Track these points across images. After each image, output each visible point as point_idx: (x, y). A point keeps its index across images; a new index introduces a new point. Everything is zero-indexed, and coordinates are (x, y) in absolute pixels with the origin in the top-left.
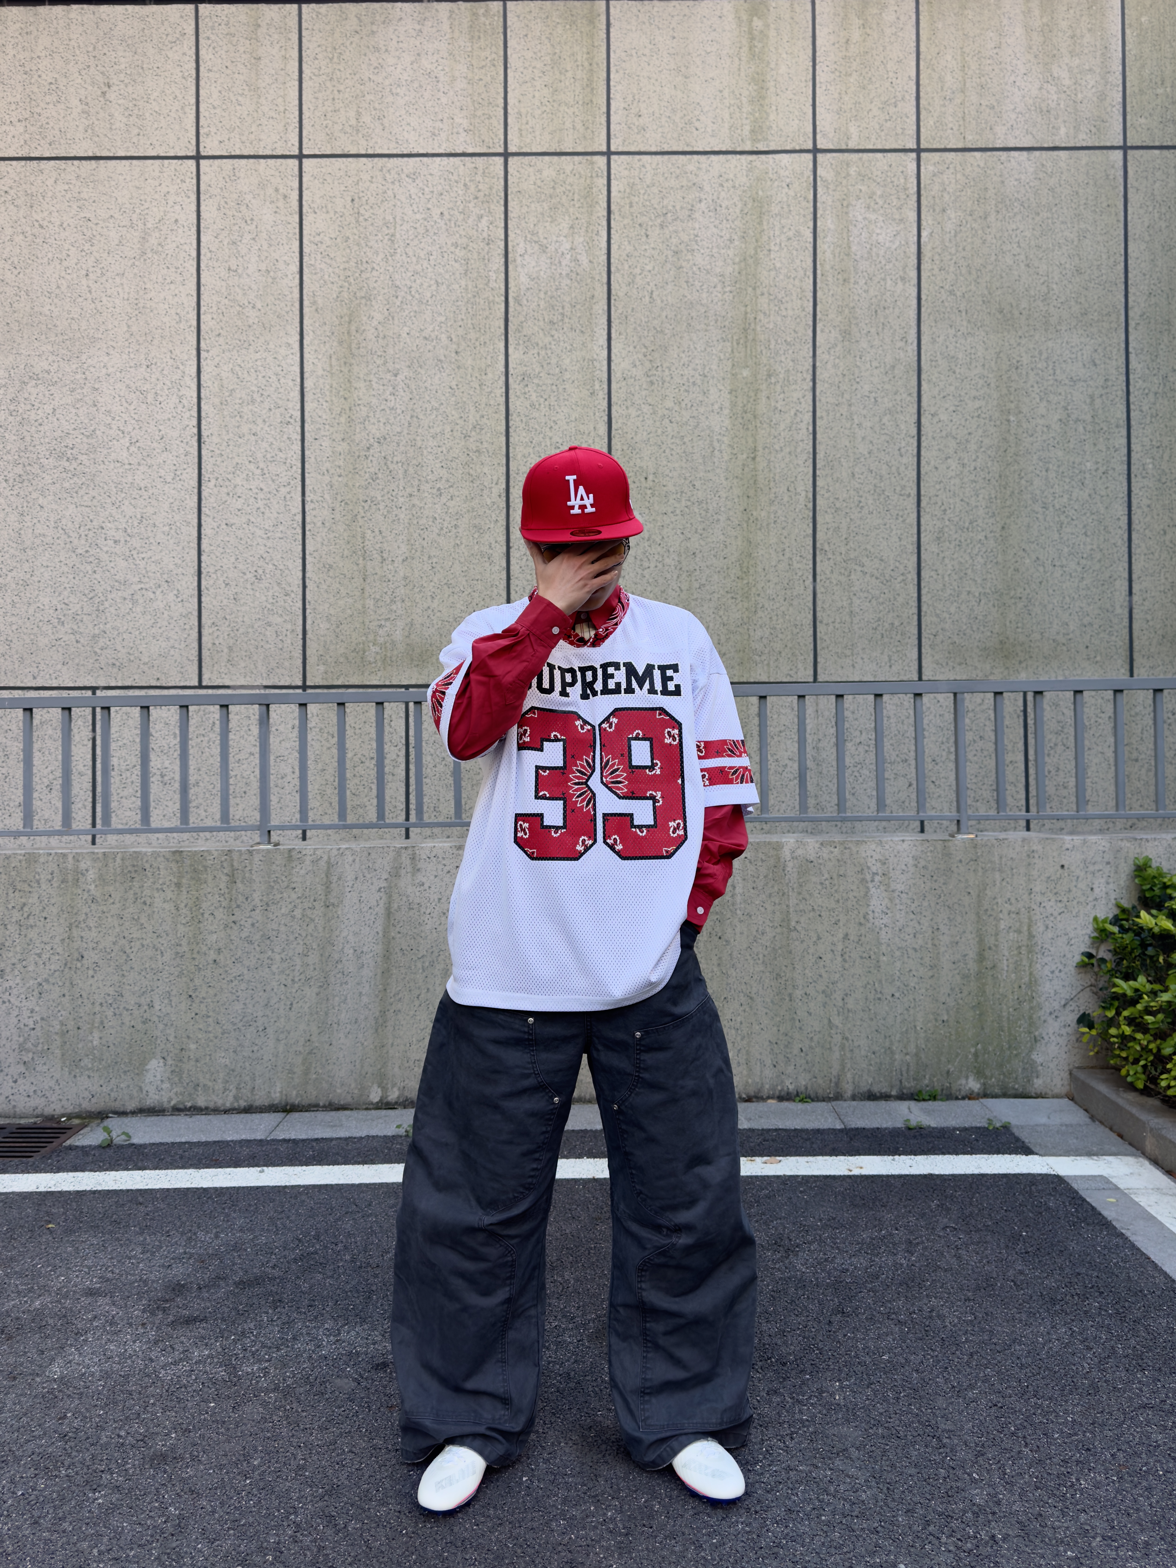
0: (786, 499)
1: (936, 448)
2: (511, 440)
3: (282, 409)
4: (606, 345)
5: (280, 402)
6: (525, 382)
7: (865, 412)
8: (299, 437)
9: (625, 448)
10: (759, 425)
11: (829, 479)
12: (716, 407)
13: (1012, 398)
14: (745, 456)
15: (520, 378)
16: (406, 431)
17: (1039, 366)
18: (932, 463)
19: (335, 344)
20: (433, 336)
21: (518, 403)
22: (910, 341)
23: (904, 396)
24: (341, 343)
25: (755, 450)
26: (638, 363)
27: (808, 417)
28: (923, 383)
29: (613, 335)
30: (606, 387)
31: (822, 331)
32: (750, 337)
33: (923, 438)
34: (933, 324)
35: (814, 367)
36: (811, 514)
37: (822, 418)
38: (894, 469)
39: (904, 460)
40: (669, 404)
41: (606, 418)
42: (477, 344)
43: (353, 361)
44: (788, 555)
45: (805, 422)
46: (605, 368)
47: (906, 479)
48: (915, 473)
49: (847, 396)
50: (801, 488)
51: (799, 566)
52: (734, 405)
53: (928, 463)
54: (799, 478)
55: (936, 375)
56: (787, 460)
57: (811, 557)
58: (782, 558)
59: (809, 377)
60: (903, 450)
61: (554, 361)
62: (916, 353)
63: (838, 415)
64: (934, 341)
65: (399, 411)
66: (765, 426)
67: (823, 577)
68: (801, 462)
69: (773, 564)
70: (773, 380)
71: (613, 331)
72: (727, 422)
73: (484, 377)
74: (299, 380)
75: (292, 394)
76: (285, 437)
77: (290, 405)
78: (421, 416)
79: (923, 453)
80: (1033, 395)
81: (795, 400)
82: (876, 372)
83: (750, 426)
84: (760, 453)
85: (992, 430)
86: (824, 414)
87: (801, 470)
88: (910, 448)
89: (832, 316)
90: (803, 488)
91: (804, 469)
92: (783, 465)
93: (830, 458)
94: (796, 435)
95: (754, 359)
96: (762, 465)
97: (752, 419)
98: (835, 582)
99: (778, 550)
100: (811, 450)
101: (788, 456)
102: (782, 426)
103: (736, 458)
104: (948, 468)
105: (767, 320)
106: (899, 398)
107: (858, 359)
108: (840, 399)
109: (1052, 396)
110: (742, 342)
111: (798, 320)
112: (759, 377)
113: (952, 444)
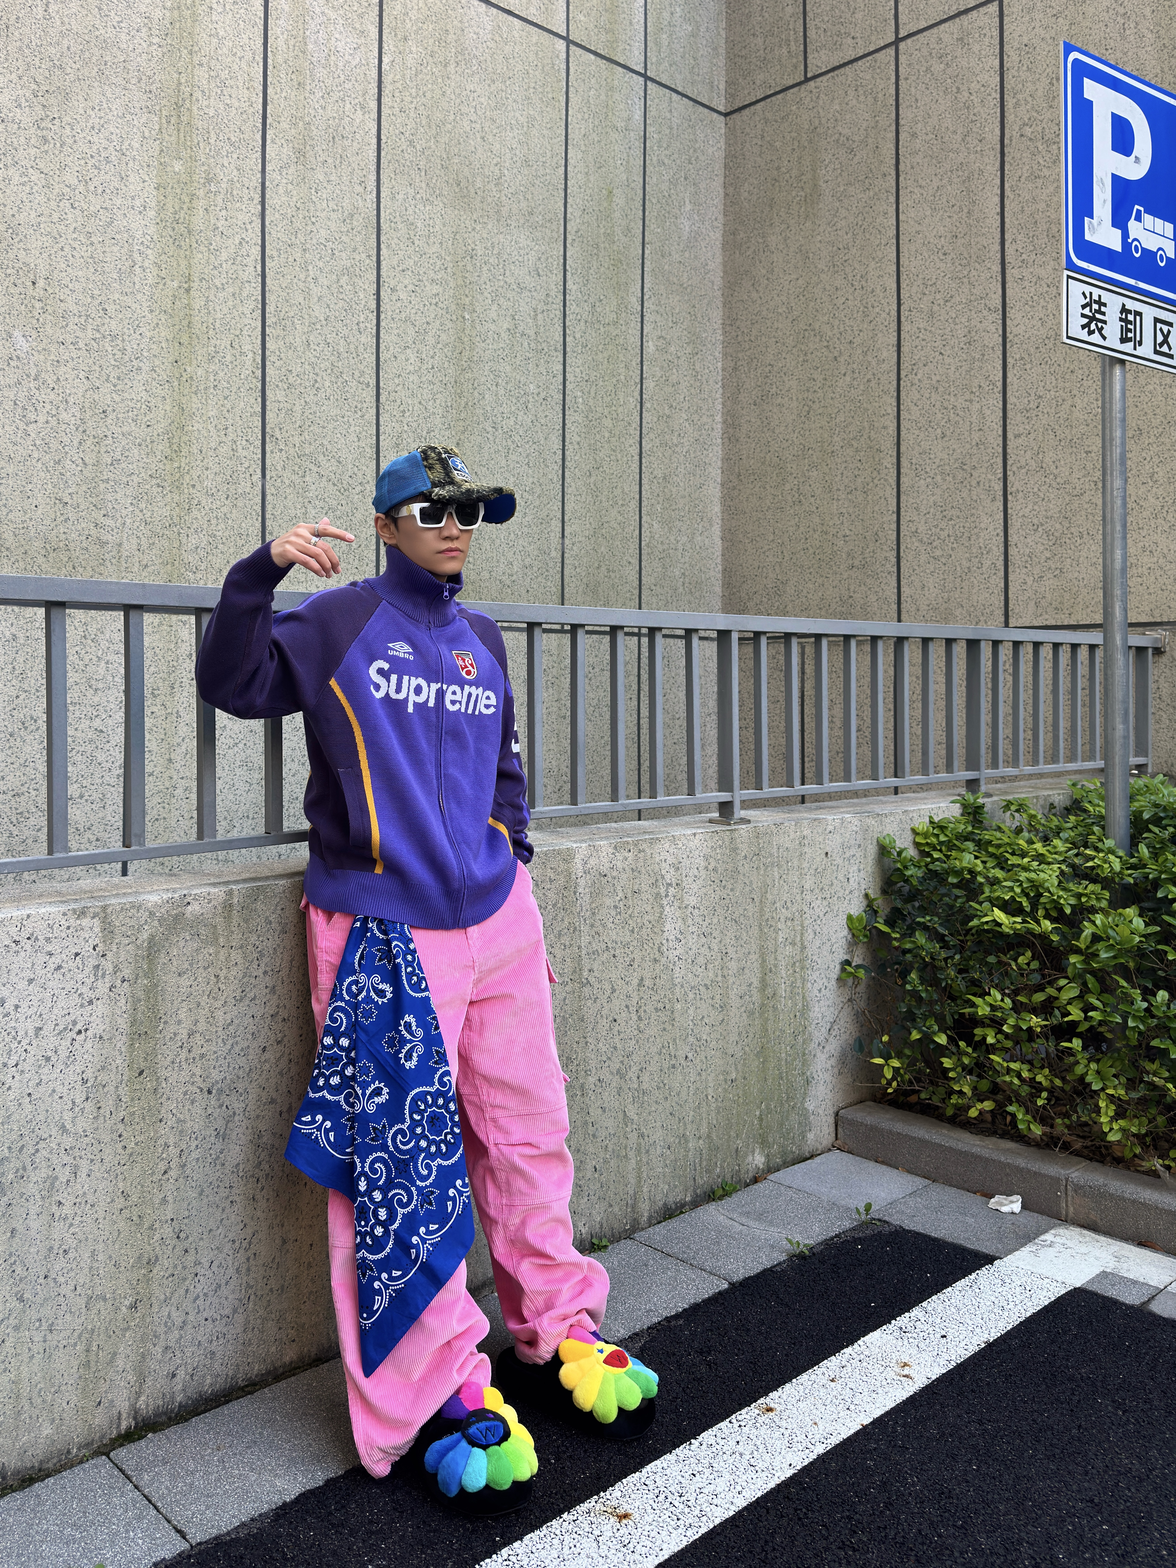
0: (229, 358)
1: (396, 331)
7: (321, 264)
10: (194, 245)
11: (281, 343)
12: (137, 203)
13: (467, 292)
14: (175, 284)
17: (491, 261)
18: (392, 349)
22: (369, 189)
23: (364, 256)
25: (189, 279)
27: (256, 251)
28: (382, 246)
31: (273, 141)
32: (184, 119)
33: (382, 316)
34: (393, 176)
35: (263, 184)
36: (259, 385)
37: (272, 257)
38: (352, 346)
39: (363, 339)
40: (71, 178)
44: (231, 436)
45: (252, 257)
47: (365, 363)
48: (374, 358)
49: (301, 237)
50: (246, 348)
51: (245, 453)
52: (162, 208)
53: (388, 349)
54: (245, 332)
55: (396, 240)
56: (230, 304)
57: (259, 443)
58: (224, 439)
59: (257, 198)
60: (362, 325)
62: (375, 206)
63: (291, 259)
64: (393, 198)
66: (202, 248)
67: (274, 474)
68: (247, 312)
69: (213, 445)
70: (213, 188)
72: (152, 230)
79: (382, 334)
80: (486, 294)
81: (239, 223)
82: (334, 216)
83: (183, 243)
84: (195, 285)
85: (449, 325)
86: (275, 254)
87: (247, 321)
88: (369, 325)
89: (285, 125)
90: (250, 347)
91: (250, 321)
92: (225, 310)
93: (282, 314)
94: (241, 273)
95: (189, 151)
96: (198, 303)
97: (186, 234)
98: (287, 482)
99: (219, 426)
100: (260, 298)
101: (231, 299)
102: (224, 256)
103: (165, 284)
104: (407, 360)
105: (205, 103)
106: (358, 258)
107: (313, 191)
108: (293, 238)
109: (502, 300)
110: (173, 121)
111: (244, 116)
112: (196, 177)
113: (411, 331)
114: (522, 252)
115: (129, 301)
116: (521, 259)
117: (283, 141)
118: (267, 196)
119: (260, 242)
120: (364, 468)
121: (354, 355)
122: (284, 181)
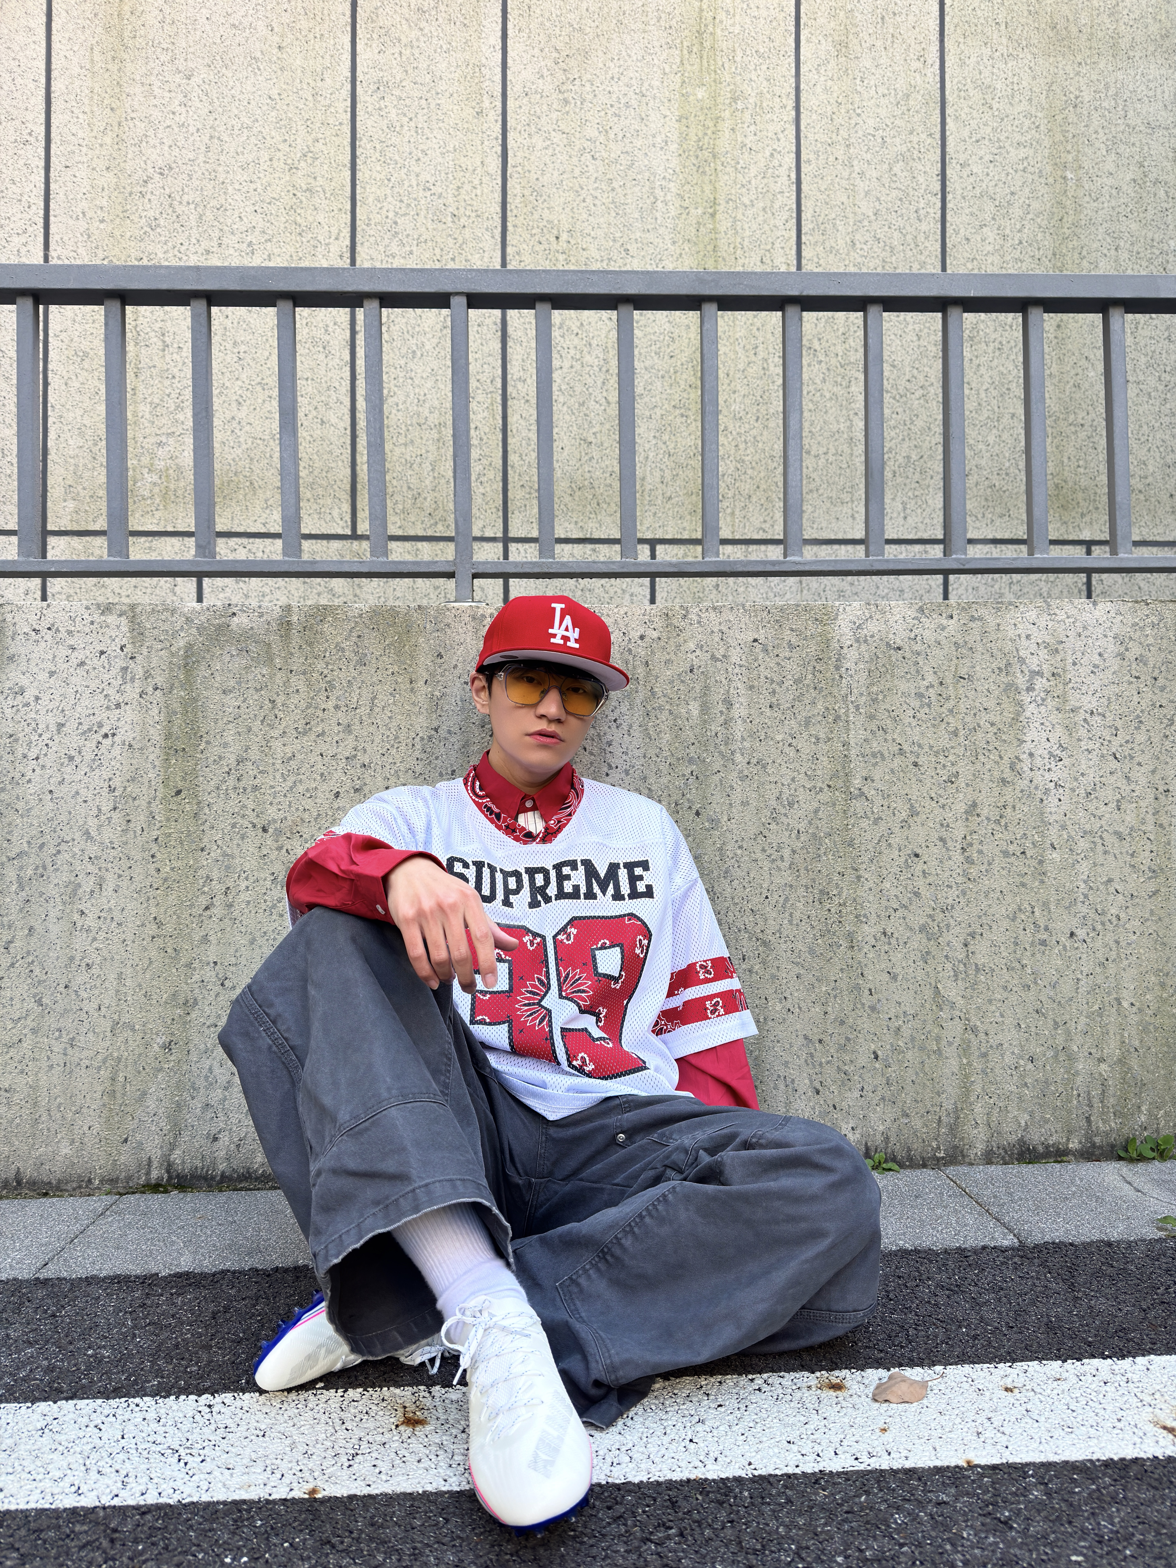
1: (967, 211)
2: (359, 175)
3: (17, 123)
4: (499, 46)
5: (15, 113)
6: (379, 94)
7: (869, 156)
8: (42, 163)
9: (527, 192)
10: (719, 168)
11: (820, 249)
12: (659, 139)
13: (1069, 148)
14: (700, 211)
15: (373, 87)
16: (201, 158)
17: (1105, 104)
18: (962, 231)
19: (99, 30)
20: (246, 23)
21: (370, 123)
22: (930, 62)
23: (923, 136)
24: (107, 29)
25: (715, 202)
26: (545, 72)
27: (790, 160)
28: (948, 120)
29: (510, 32)
30: (499, 104)
31: (808, 41)
32: (707, 44)
33: (949, 197)
34: (962, 40)
35: (798, 88)
37: (809, 161)
38: (909, 237)
39: (924, 227)
40: (591, 131)
41: (499, 149)
42: (311, 36)
43: (126, 56)
44: (762, 355)
45: (786, 167)
46: (498, 78)
48: (938, 246)
49: (843, 133)
52: (684, 137)
53: (957, 233)
54: (777, 245)
55: (967, 110)
56: (760, 219)
58: (753, 358)
59: (791, 104)
60: (921, 212)
61: (423, 65)
62: (938, 78)
63: (831, 159)
64: (962, 64)
65: (192, 129)
66: (729, 169)
68: (779, 223)
69: (741, 366)
70: (740, 105)
71: (510, 26)
72: (674, 163)
73: (320, 84)
74: (43, 80)
75: (33, 101)
76: (21, 162)
77: (30, 116)
78: (225, 137)
79: (948, 218)
80: (1097, 145)
81: (770, 135)
82: (884, 101)
83: (707, 169)
84: (721, 208)
85: (1043, 190)
86: (812, 157)
87: (779, 234)
88: (931, 211)
89: (821, 21)
90: (783, 260)
91: (784, 233)
92: (755, 226)
93: (821, 219)
94: (772, 185)
95: (713, 75)
96: (724, 224)
97: (710, 159)
98: (828, 395)
99: (748, 347)
100: (794, 206)
101: (761, 213)
102: (753, 171)
103: (688, 214)
104: (983, 240)
105: (730, 22)
106: (915, 139)
107: (858, 82)
108: (834, 135)
109: (1123, 147)
110: (695, 50)
111: (774, 24)
112: (720, 100)
113: (989, 207)
114: (1151, 85)
115: (651, 237)
116: (1151, 93)
117: (820, 38)
118: (802, 99)
119: (794, 149)
120: (927, 369)
121: (913, 246)
122: (823, 79)
